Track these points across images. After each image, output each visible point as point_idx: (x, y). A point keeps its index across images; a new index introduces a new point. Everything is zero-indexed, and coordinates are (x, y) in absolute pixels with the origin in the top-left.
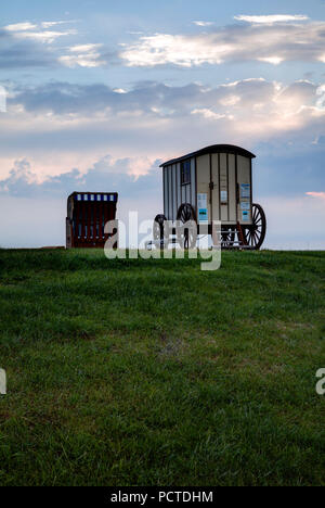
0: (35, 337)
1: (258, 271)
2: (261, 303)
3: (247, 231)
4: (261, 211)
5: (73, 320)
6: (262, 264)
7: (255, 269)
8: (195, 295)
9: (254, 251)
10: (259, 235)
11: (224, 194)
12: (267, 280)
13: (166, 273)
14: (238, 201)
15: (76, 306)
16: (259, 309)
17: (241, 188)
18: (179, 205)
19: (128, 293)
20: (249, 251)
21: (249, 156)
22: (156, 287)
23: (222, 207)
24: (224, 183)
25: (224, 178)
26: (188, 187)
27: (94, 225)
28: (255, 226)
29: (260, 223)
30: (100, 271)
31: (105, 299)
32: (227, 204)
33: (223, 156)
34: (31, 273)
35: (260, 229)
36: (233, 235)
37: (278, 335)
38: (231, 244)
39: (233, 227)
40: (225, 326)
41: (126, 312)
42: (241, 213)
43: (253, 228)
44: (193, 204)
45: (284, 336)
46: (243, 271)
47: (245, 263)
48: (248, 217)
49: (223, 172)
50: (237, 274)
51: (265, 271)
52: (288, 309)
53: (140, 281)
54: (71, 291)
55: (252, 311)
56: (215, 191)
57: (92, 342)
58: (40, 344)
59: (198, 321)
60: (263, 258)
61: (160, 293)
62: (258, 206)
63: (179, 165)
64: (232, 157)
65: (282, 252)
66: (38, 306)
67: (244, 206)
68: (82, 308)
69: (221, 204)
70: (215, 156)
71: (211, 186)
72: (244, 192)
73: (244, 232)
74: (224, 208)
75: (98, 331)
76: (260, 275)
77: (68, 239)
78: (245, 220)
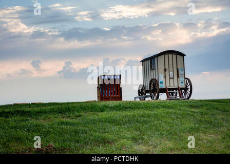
0: (86, 144)
1: (190, 110)
2: (193, 125)
3: (183, 91)
4: (189, 81)
5: (104, 135)
6: (192, 106)
7: (189, 109)
8: (161, 122)
9: (187, 100)
10: (189, 93)
11: (171, 73)
12: (195, 114)
13: (146, 112)
14: (178, 77)
15: (105, 129)
16: (192, 128)
17: (179, 70)
18: (150, 79)
19: (129, 122)
20: (185, 101)
21: (183, 55)
22: (142, 118)
23: (171, 80)
24: (171, 68)
25: (171, 66)
26: (154, 71)
27: (110, 90)
28: (187, 88)
29: (189, 87)
30: (115, 112)
31: (118, 125)
32: (173, 78)
33: (170, 56)
34: (83, 113)
35: (189, 90)
36: (176, 93)
37: (202, 141)
38: (176, 97)
39: (176, 89)
40: (176, 137)
41: (128, 131)
42: (180, 82)
43: (186, 89)
44: (157, 79)
45: (205, 141)
46: (183, 110)
47: (183, 106)
48: (183, 84)
49: (171, 63)
50: (180, 112)
51: (194, 110)
52: (206, 128)
53: (134, 116)
54: (102, 121)
55: (188, 129)
56: (167, 72)
57: (113, 145)
58: (89, 147)
59: (163, 134)
60: (192, 104)
61: (144, 121)
62: (187, 79)
63: (149, 61)
64: (174, 56)
65: (201, 100)
66: (87, 129)
67: (181, 79)
68: (108, 129)
69: (170, 78)
70: (166, 56)
71: (165, 70)
72: (181, 73)
73: (182, 91)
74: (172, 80)
75: (116, 141)
76: (191, 112)
77: (98, 97)
78: (182, 86)
